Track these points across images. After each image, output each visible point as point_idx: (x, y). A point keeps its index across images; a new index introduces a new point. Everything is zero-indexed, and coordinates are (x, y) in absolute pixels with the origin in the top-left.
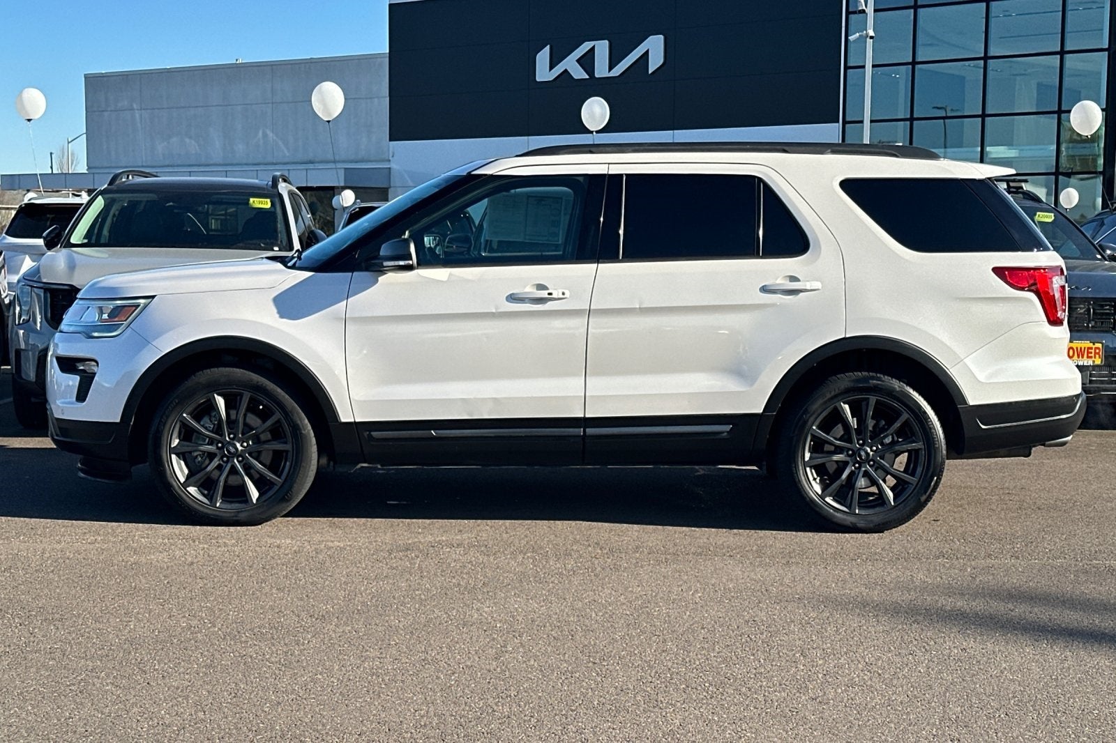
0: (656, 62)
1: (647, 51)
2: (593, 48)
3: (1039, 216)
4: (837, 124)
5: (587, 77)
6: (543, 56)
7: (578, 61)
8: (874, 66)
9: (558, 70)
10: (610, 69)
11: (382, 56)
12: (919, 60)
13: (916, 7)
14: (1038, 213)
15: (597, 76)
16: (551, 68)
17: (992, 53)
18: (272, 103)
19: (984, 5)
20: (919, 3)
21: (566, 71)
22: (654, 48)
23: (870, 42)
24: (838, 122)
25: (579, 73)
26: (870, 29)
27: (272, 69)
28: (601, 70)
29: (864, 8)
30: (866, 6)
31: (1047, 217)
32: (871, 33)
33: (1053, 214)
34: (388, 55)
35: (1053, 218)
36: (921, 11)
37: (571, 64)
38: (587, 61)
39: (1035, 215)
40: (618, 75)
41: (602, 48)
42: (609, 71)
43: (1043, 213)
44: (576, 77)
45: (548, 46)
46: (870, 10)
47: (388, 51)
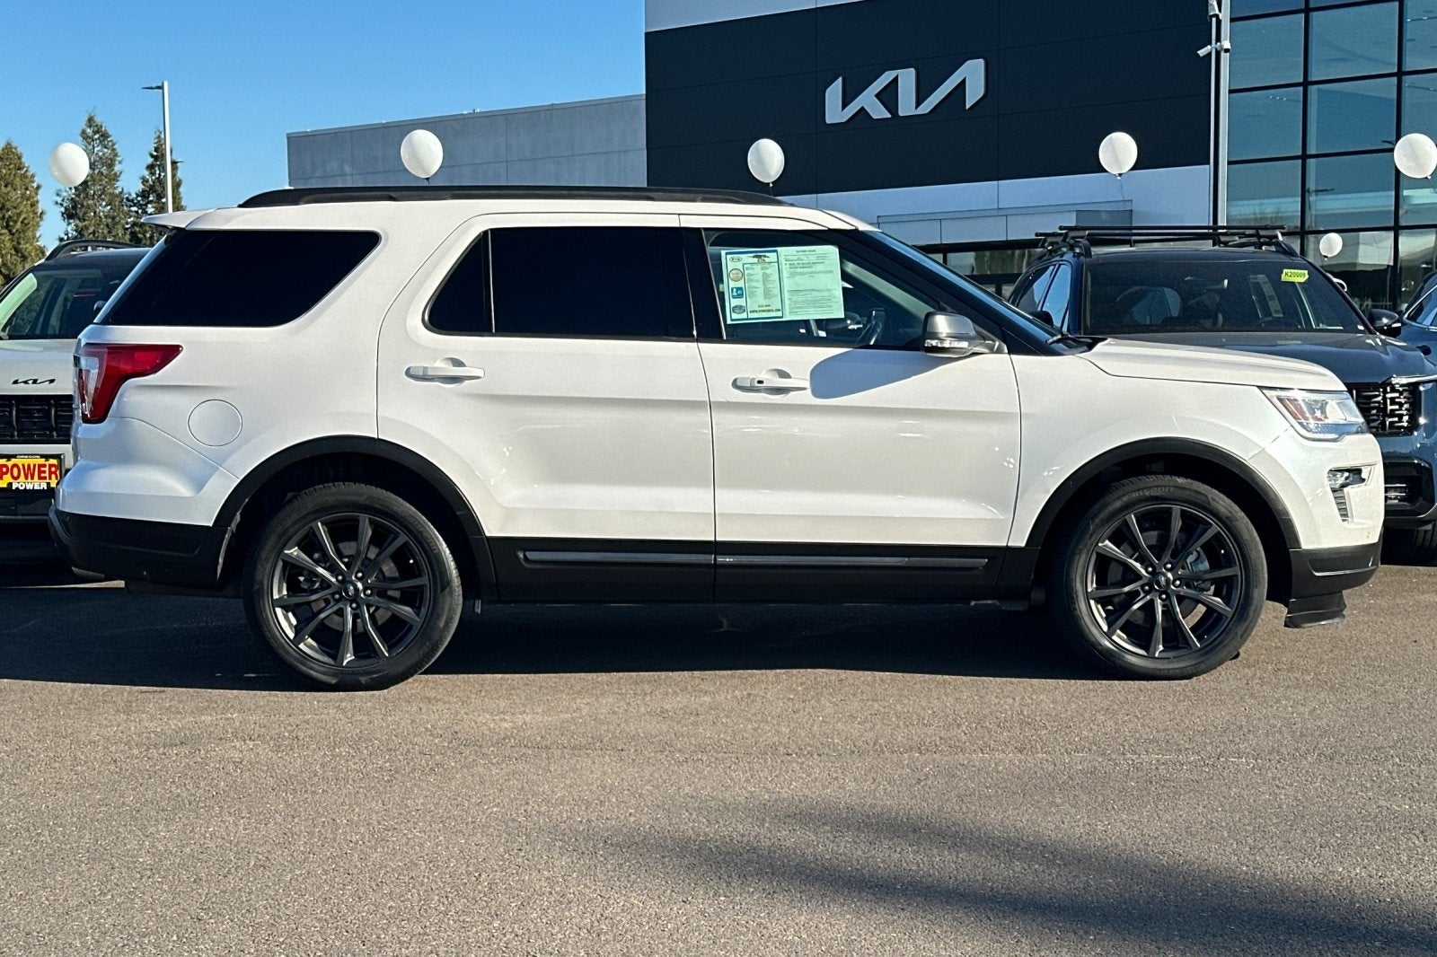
0: (974, 93)
1: (964, 81)
2: (896, 79)
3: (1286, 274)
4: (1207, 166)
5: (889, 116)
6: (834, 92)
7: (878, 96)
8: (1231, 92)
9: (853, 108)
10: (918, 105)
11: (639, 98)
12: (1314, 79)
13: (1307, 11)
14: (1285, 271)
15: (901, 114)
16: (844, 107)
17: (1408, 67)
18: (507, 161)
19: (1397, 4)
20: (1312, 5)
21: (863, 109)
22: (972, 76)
23: (1225, 57)
24: (1208, 163)
25: (879, 112)
26: (1226, 39)
27: (507, 119)
28: (907, 106)
29: (1217, 12)
30: (1220, 10)
31: (1300, 275)
32: (1227, 45)
33: (1306, 272)
34: (644, 97)
35: (1307, 276)
36: (1315, 16)
37: (868, 100)
38: (889, 96)
39: (1282, 272)
40: (927, 111)
41: (907, 79)
42: (917, 107)
43: (1293, 271)
44: (875, 117)
45: (840, 79)
46: (1225, 15)
47: (644, 92)
